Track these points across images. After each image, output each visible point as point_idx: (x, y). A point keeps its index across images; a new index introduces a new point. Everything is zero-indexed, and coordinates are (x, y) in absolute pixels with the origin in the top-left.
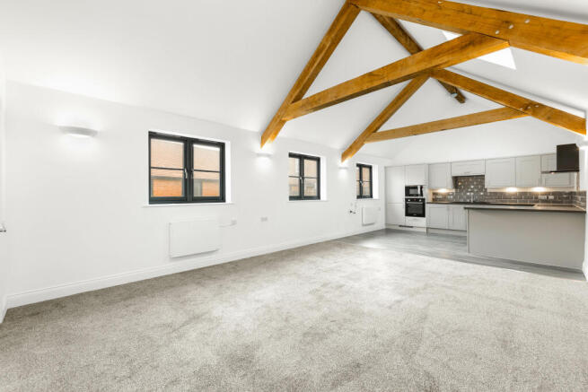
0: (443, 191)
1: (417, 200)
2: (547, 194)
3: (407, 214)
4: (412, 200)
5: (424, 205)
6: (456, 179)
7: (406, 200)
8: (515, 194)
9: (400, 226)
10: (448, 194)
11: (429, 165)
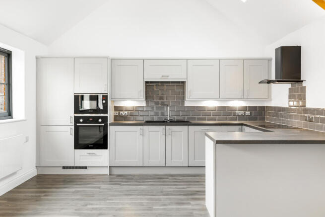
0: (128, 104)
1: (95, 120)
2: (245, 109)
3: (78, 145)
4: (86, 120)
5: (105, 128)
6: (149, 85)
7: (77, 120)
8: (215, 109)
9: (64, 168)
10: (137, 109)
11: (112, 60)
